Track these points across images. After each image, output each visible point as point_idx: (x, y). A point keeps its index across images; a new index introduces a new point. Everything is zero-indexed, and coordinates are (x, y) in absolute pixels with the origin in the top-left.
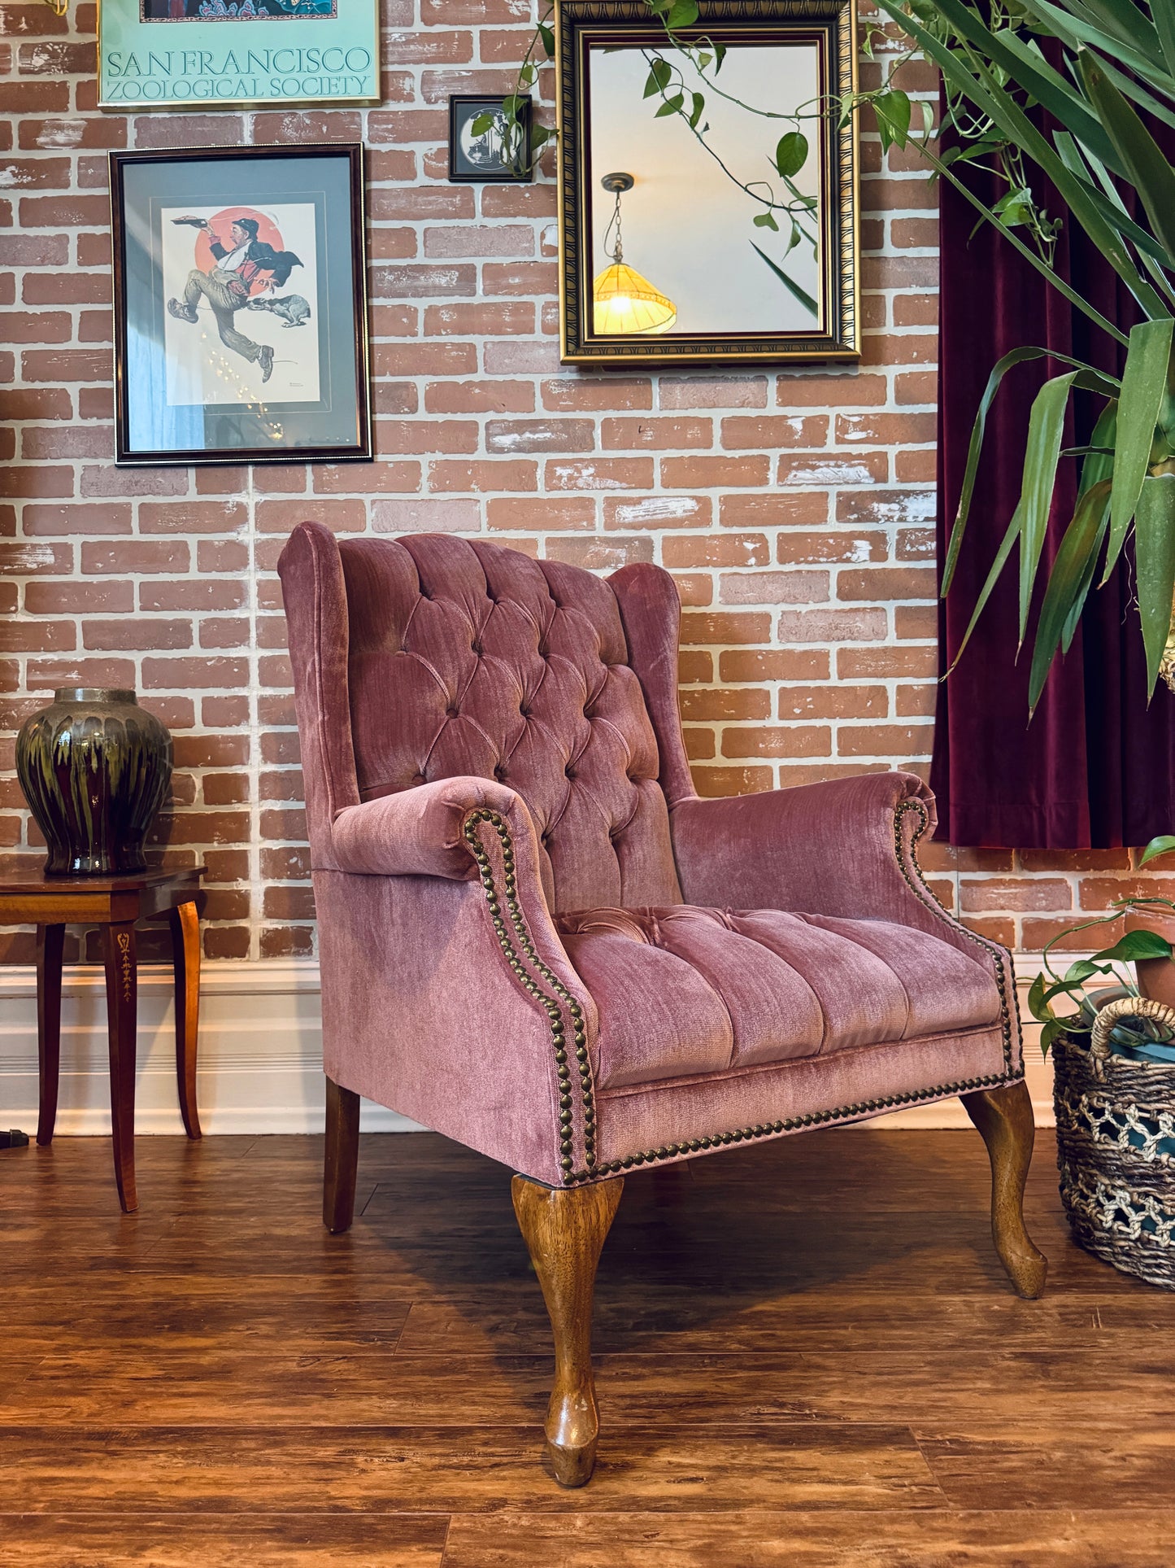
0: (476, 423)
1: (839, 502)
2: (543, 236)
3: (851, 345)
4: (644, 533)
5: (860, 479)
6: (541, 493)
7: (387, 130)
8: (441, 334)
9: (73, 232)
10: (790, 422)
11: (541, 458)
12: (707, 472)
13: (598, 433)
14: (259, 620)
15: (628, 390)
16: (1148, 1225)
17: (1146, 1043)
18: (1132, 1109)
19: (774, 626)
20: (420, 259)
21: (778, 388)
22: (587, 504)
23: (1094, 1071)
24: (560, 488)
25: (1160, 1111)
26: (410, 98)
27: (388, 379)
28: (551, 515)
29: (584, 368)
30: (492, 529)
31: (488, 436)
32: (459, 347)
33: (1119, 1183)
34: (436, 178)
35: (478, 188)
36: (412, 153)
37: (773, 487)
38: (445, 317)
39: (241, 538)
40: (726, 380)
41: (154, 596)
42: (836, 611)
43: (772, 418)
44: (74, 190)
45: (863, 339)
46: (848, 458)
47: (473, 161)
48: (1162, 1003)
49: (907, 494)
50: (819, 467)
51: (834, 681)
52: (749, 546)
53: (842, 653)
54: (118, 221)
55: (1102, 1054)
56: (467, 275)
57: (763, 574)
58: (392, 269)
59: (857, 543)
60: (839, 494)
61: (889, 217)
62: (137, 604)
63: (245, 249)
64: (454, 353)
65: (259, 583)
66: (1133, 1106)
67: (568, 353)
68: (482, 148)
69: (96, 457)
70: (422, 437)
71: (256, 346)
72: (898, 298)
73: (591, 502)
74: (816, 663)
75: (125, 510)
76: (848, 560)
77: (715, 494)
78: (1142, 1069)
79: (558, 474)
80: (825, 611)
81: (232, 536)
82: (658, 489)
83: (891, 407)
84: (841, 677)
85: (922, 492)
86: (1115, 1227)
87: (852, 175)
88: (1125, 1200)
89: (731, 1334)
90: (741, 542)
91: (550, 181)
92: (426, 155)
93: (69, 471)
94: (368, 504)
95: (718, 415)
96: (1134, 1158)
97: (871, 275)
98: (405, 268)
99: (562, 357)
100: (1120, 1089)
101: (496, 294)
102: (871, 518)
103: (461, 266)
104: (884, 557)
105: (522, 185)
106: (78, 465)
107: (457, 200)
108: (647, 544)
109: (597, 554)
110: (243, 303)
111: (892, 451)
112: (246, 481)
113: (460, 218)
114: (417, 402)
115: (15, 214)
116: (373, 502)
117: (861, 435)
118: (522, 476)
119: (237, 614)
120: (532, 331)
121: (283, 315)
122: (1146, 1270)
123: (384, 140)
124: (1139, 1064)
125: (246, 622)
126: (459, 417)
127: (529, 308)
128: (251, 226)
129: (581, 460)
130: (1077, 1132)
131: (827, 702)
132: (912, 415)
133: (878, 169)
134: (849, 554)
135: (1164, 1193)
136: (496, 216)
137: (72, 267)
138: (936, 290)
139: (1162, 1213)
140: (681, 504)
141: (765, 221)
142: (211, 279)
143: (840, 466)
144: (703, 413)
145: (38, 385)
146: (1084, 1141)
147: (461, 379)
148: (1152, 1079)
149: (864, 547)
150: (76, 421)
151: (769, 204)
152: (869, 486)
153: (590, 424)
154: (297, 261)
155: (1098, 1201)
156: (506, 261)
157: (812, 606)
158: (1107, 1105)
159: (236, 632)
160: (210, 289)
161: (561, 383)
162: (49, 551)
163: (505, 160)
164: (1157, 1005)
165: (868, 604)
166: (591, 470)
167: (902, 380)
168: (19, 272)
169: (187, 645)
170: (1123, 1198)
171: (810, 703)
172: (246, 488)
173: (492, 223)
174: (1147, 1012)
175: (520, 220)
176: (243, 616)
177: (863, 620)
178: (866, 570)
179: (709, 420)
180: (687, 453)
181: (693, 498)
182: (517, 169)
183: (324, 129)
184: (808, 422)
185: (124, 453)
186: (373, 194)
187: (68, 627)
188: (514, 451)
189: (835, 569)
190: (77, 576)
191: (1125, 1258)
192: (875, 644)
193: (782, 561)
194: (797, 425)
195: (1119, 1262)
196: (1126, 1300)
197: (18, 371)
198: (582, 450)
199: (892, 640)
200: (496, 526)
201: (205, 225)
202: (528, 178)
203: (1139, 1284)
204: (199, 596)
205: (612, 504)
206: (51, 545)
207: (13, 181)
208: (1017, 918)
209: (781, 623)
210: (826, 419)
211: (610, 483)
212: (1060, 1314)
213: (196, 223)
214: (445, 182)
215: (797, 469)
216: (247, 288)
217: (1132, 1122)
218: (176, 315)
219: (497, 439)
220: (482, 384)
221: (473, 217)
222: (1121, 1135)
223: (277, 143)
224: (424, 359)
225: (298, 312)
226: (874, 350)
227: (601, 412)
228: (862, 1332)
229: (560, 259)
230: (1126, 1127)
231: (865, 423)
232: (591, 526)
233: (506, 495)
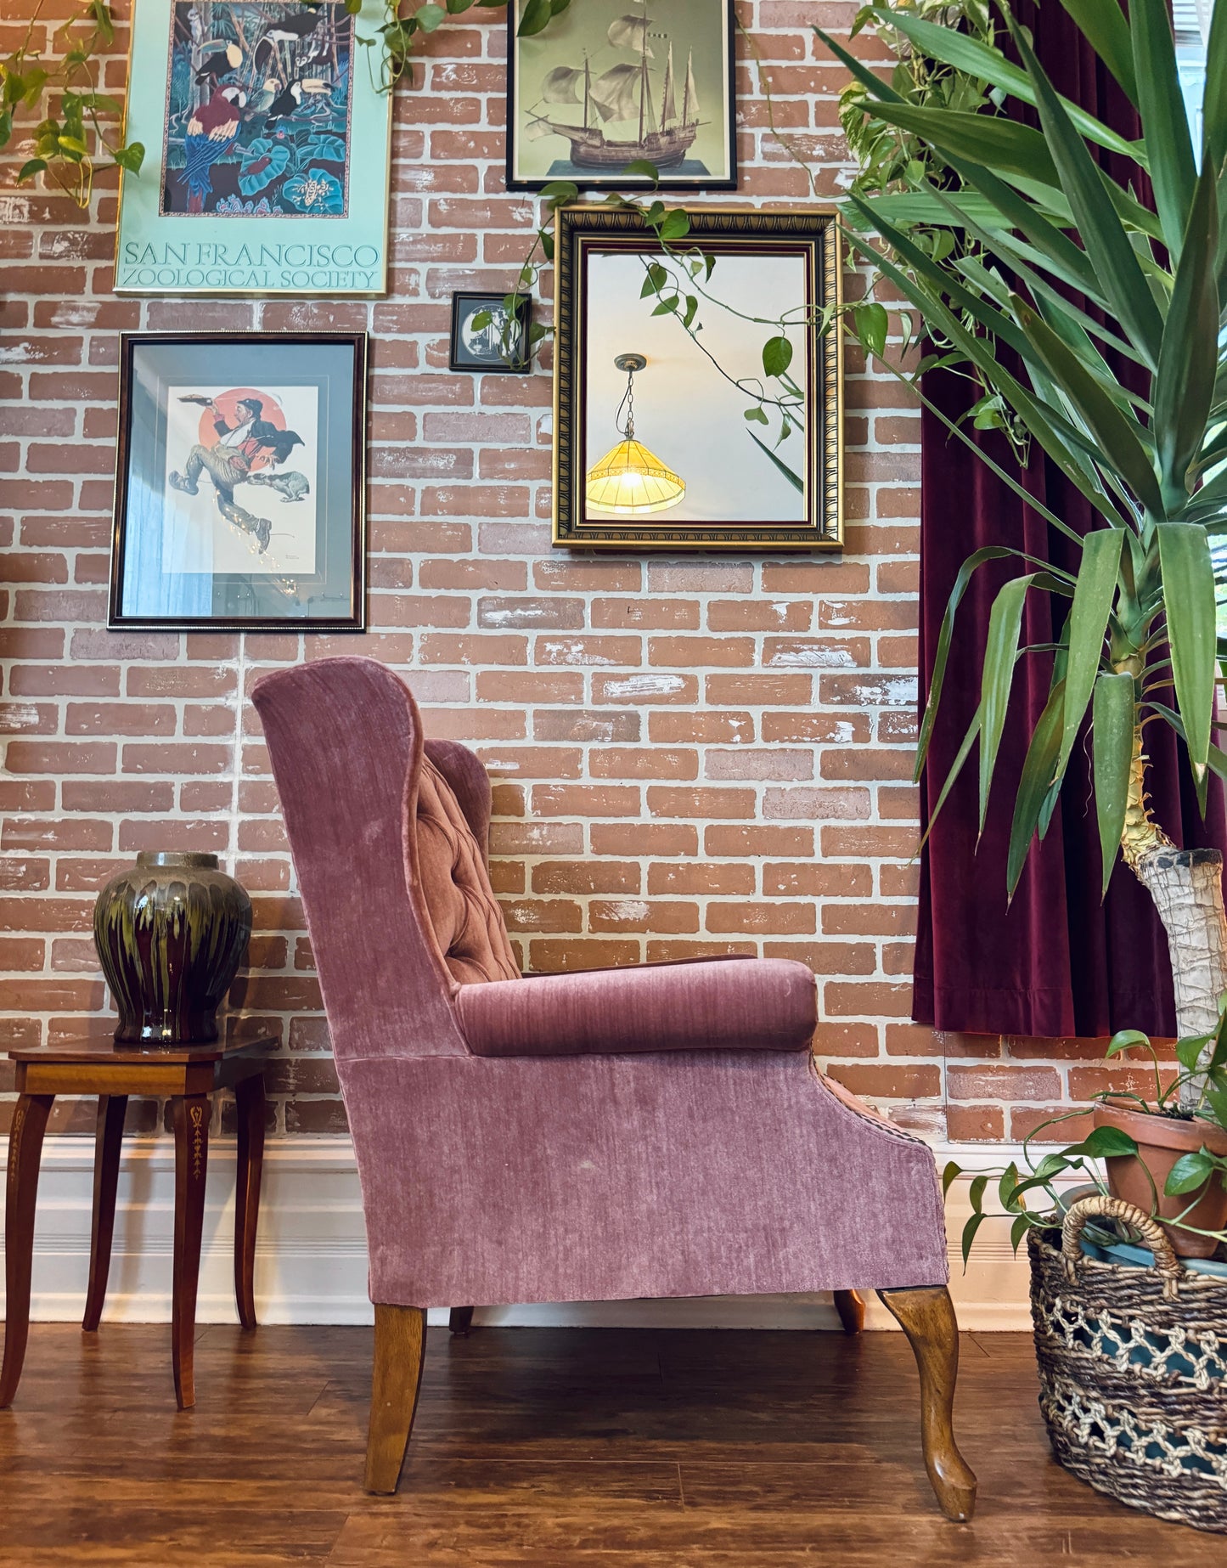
0: (469, 599)
1: (822, 684)
2: (539, 424)
3: (834, 536)
4: (631, 708)
5: (843, 663)
6: (531, 667)
7: (392, 321)
8: (436, 514)
9: (81, 406)
10: (775, 607)
11: (532, 634)
12: (695, 652)
13: (588, 612)
14: (243, 784)
15: (618, 572)
16: (1123, 1440)
17: (1116, 1243)
18: (1104, 1315)
19: (759, 802)
20: (419, 442)
21: (763, 574)
22: (576, 679)
23: (1065, 1274)
24: (550, 663)
25: (1132, 1318)
26: (415, 293)
27: (383, 555)
28: (540, 688)
29: (576, 551)
30: (481, 700)
31: (480, 611)
32: (455, 527)
33: (1094, 1394)
34: (437, 366)
35: (478, 378)
36: (415, 343)
37: (758, 668)
38: (442, 498)
39: (229, 703)
40: (714, 565)
41: (136, 759)
42: (820, 789)
43: (758, 602)
44: (84, 367)
45: (846, 529)
46: (831, 643)
47: (473, 352)
48: (1129, 1202)
49: (889, 678)
50: (803, 650)
51: (818, 858)
52: (735, 724)
53: (826, 831)
54: (125, 398)
55: (1073, 1255)
56: (465, 458)
57: (748, 751)
58: (391, 450)
59: (841, 724)
60: (822, 677)
61: (873, 415)
62: (119, 765)
63: (248, 427)
64: (449, 533)
65: (244, 749)
66: (1105, 1312)
67: (559, 536)
68: (483, 341)
69: (88, 620)
70: (416, 611)
71: (254, 518)
72: (881, 491)
73: (580, 676)
74: (799, 840)
75: (114, 673)
76: (832, 741)
77: (702, 673)
78: (1113, 1272)
79: (548, 649)
80: (809, 789)
81: (220, 701)
82: (645, 667)
83: (873, 595)
84: (825, 855)
85: (904, 677)
86: (1091, 1442)
87: (836, 376)
88: (1100, 1412)
89: (681, 1553)
90: (726, 719)
91: (547, 373)
92: (428, 345)
93: (60, 634)
95: (704, 599)
96: (1107, 1367)
97: (855, 469)
98: (404, 450)
99: (554, 540)
100: (1091, 1292)
101: (492, 478)
102: (854, 700)
103: (459, 450)
104: (867, 739)
105: (520, 376)
106: (69, 628)
107: (457, 388)
108: (634, 718)
109: (584, 727)
110: (244, 477)
111: (875, 636)
112: (237, 647)
113: (459, 404)
114: (411, 578)
115: (25, 387)
117: (845, 621)
118: (512, 651)
119: (221, 778)
120: (526, 514)
121: (283, 490)
122: (1123, 1491)
123: (388, 330)
124: (1110, 1267)
125: (230, 785)
126: (453, 593)
127: (525, 492)
128: (255, 406)
129: (571, 637)
130: (1051, 1338)
131: (810, 878)
132: (894, 603)
133: (863, 370)
134: (832, 735)
135: (1138, 1406)
136: (494, 404)
137: (77, 439)
138: (918, 485)
139: (1136, 1428)
140: (667, 681)
141: (758, 415)
142: (213, 454)
143: (823, 650)
144: (690, 596)
145: (35, 550)
146: (1058, 1347)
147: (455, 557)
148: (1123, 1283)
149: (847, 728)
150: (71, 585)
151: (759, 399)
152: (852, 669)
153: (581, 603)
154: (298, 440)
155: (1074, 1414)
156: (502, 446)
157: (796, 784)
158: (1080, 1310)
159: (218, 796)
160: (211, 462)
161: (552, 564)
162: (34, 711)
163: (504, 353)
164: (1124, 1204)
165: (851, 784)
166: (580, 647)
167: (884, 569)
168: (25, 442)
169: (167, 807)
170: (1098, 1411)
171: (794, 879)
172: (237, 654)
173: (490, 410)
174: (1114, 1212)
175: (517, 409)
176: (226, 780)
177: (846, 799)
178: (850, 750)
179: (697, 603)
180: (674, 633)
181: (680, 676)
182: (516, 361)
183: (331, 318)
184: (792, 607)
185: (116, 618)
186: (376, 380)
187: (48, 787)
188: (505, 626)
189: (819, 749)
190: (60, 737)
191: (1101, 1477)
192: (859, 823)
193: (767, 739)
194: (782, 610)
195: (1096, 1481)
196: (1100, 1523)
197: (16, 535)
198: (572, 627)
199: (875, 820)
200: (485, 698)
201: (211, 404)
202: (526, 370)
203: (1115, 1505)
204: (181, 760)
205: (600, 679)
206: (38, 706)
207: (25, 357)
208: (1006, 1106)
209: (765, 799)
210: (810, 605)
211: (598, 659)
212: (1030, 1538)
213: (202, 401)
214: (446, 371)
215: (781, 651)
216: (249, 464)
217: (1105, 1328)
218: (177, 486)
219: (488, 615)
220: (475, 563)
221: (472, 404)
222: (1094, 1342)
223: (285, 330)
224: (419, 538)
225: (297, 488)
226: (856, 541)
227: (592, 593)
228: (820, 1554)
229: (554, 447)
230: (1098, 1335)
231: (848, 610)
232: (580, 700)
233: (496, 668)
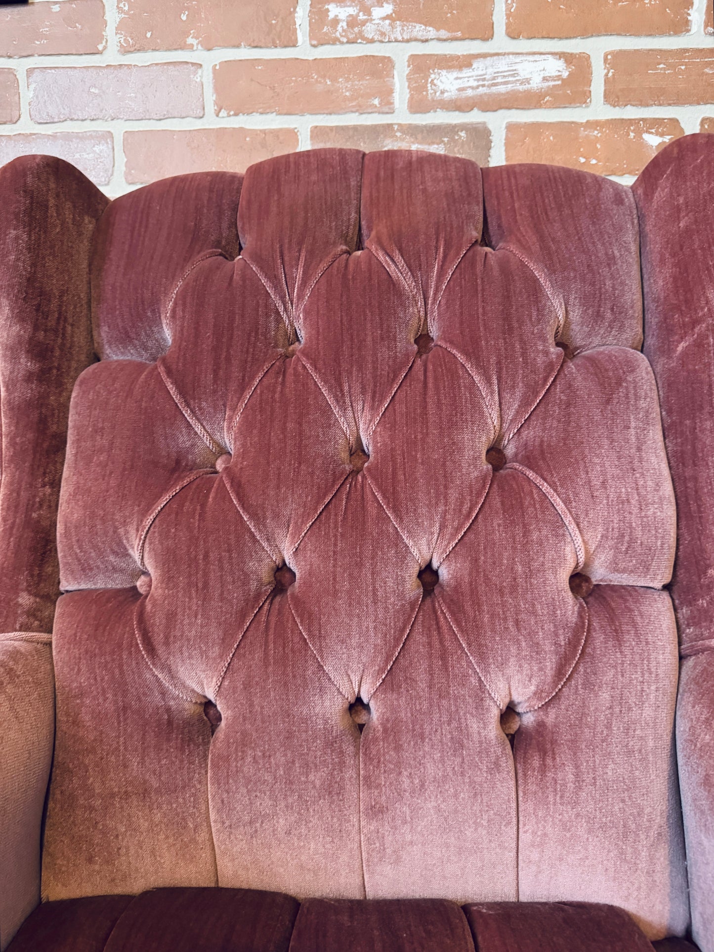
4: (475, 117)
6: (304, 50)
12: (588, 9)
22: (380, 68)
24: (335, 41)
28: (319, 88)
30: (223, 113)
37: (696, 37)
52: (653, 140)
73: (387, 62)
77: (597, 48)
79: (331, 15)
82: (500, 41)
90: (639, 133)
94: (21, 76)
108: (481, 135)
116: (30, 72)
118: (271, 21)
140: (538, 65)
166: (388, 9)
181: (561, 55)
200: (228, 109)
205: (422, 66)
211: (419, 30)
232: (387, 106)
233: (245, 53)
